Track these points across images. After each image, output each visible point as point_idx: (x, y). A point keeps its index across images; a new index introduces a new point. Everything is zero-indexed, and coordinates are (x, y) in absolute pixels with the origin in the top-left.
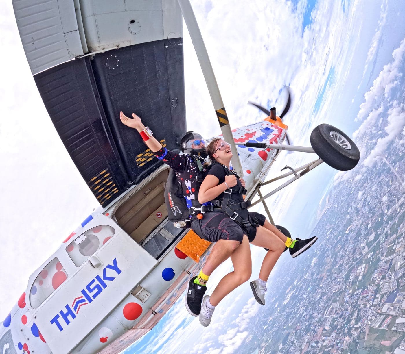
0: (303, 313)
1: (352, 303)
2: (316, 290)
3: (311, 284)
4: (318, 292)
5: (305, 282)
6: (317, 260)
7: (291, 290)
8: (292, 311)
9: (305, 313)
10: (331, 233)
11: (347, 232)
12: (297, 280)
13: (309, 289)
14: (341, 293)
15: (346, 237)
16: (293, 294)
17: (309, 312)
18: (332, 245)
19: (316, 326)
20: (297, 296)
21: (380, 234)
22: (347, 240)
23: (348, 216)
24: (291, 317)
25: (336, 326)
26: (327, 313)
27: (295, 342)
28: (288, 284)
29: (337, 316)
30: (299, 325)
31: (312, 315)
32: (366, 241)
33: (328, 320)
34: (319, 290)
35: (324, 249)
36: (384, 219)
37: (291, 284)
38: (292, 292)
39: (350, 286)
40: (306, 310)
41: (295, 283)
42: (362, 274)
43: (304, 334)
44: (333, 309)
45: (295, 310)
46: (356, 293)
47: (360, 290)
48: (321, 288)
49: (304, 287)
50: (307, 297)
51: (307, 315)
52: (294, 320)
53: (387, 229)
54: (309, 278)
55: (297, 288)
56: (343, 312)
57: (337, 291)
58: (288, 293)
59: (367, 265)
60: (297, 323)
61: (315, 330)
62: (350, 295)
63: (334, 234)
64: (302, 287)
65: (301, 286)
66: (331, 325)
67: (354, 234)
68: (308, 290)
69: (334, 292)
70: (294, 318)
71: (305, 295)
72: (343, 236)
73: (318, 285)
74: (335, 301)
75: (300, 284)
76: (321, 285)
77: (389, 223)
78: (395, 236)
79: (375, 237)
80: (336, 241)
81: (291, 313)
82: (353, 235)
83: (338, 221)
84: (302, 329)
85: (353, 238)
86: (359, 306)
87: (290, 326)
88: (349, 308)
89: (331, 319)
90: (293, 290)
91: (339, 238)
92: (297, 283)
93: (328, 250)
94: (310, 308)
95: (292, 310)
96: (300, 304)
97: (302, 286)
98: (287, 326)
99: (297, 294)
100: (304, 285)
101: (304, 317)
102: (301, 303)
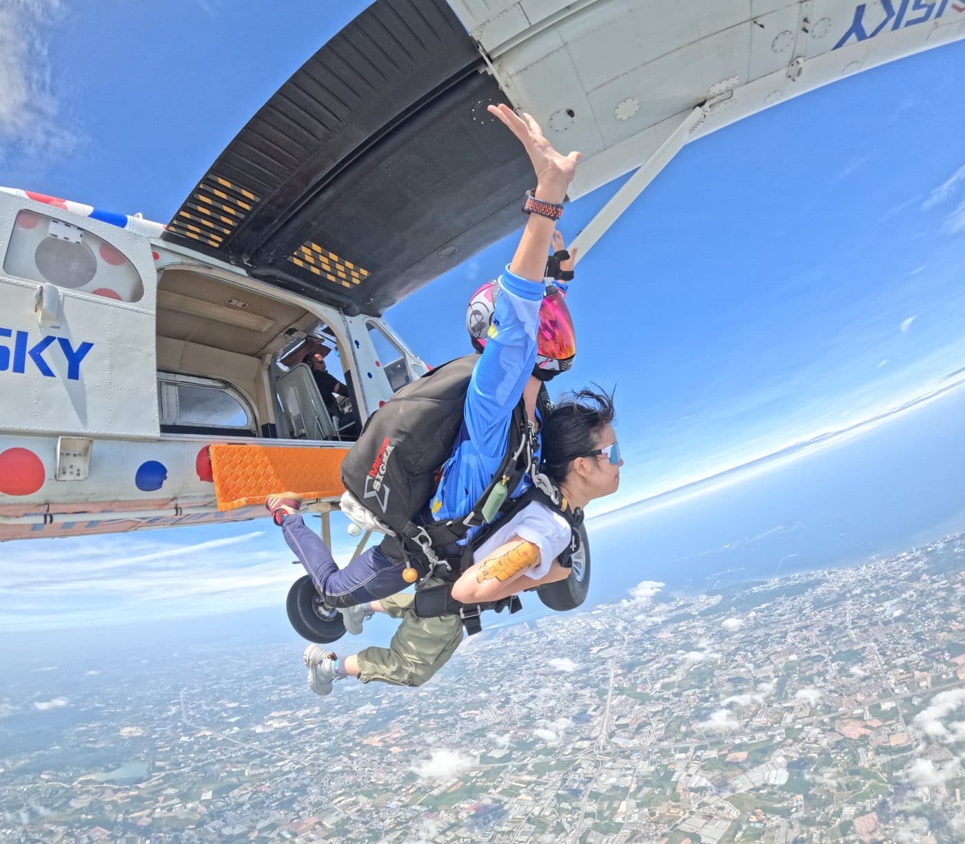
0: (290, 772)
1: (399, 817)
2: (339, 754)
3: (334, 738)
4: (340, 760)
5: (325, 727)
6: (375, 712)
7: (284, 717)
8: (266, 754)
9: (293, 775)
10: (433, 693)
11: (462, 715)
12: (308, 711)
13: (326, 744)
14: (387, 790)
15: (456, 720)
16: (285, 727)
17: (304, 779)
18: (420, 711)
19: (304, 809)
20: (292, 737)
21: (515, 759)
22: (453, 725)
23: (483, 695)
24: (257, 761)
25: (348, 832)
26: (340, 802)
27: (245, 808)
28: (285, 704)
29: (357, 818)
30: (268, 784)
31: (307, 786)
32: (484, 750)
33: (336, 813)
34: (346, 759)
35: (400, 706)
36: (537, 746)
37: (291, 708)
38: (285, 723)
39: (410, 792)
40: (299, 771)
41: (301, 714)
42: (442, 788)
43: (272, 805)
44: (355, 803)
45: (272, 756)
46: (413, 807)
47: (425, 809)
48: (351, 758)
49: (316, 733)
50: (312, 752)
51: (295, 780)
52: (262, 771)
53: (530, 762)
54: (337, 727)
55: (301, 725)
56: (372, 818)
57: (380, 782)
58: (272, 718)
59: (462, 783)
60: (264, 780)
61: (300, 814)
62: (400, 804)
63: (437, 698)
64: (312, 729)
65: (310, 726)
66: (336, 824)
67: (472, 727)
68: (322, 744)
69: (373, 780)
70: (262, 767)
71: (311, 746)
72: (450, 714)
73: (349, 750)
74: (368, 795)
75: (311, 723)
76: (354, 754)
77: (540, 756)
78: (534, 778)
79: (503, 757)
80: (431, 712)
81: (261, 755)
82: (470, 726)
83: (460, 688)
84: (272, 795)
85: (465, 731)
86: (408, 828)
87: (247, 774)
88: (388, 821)
89: (342, 816)
90: (290, 722)
91: (440, 712)
92: (306, 716)
93: (407, 712)
94: (309, 773)
95: (267, 751)
96: (290, 753)
97: (314, 728)
98: (239, 769)
99: (294, 733)
100: (319, 730)
101: (288, 780)
102: (294, 754)
